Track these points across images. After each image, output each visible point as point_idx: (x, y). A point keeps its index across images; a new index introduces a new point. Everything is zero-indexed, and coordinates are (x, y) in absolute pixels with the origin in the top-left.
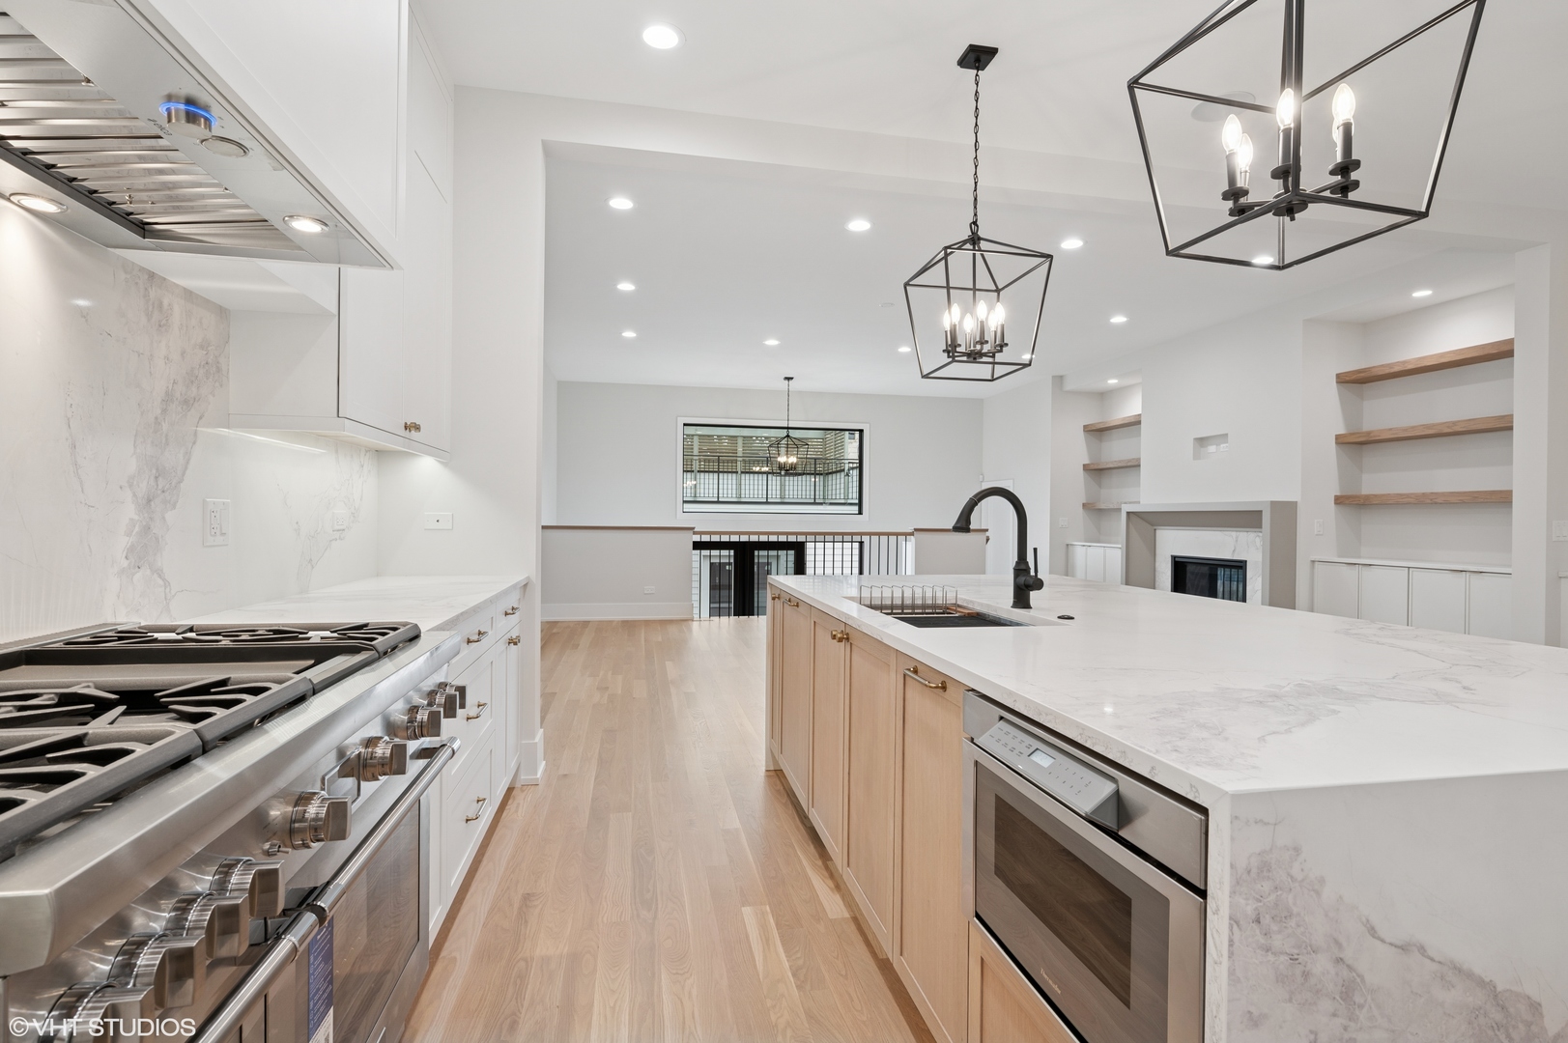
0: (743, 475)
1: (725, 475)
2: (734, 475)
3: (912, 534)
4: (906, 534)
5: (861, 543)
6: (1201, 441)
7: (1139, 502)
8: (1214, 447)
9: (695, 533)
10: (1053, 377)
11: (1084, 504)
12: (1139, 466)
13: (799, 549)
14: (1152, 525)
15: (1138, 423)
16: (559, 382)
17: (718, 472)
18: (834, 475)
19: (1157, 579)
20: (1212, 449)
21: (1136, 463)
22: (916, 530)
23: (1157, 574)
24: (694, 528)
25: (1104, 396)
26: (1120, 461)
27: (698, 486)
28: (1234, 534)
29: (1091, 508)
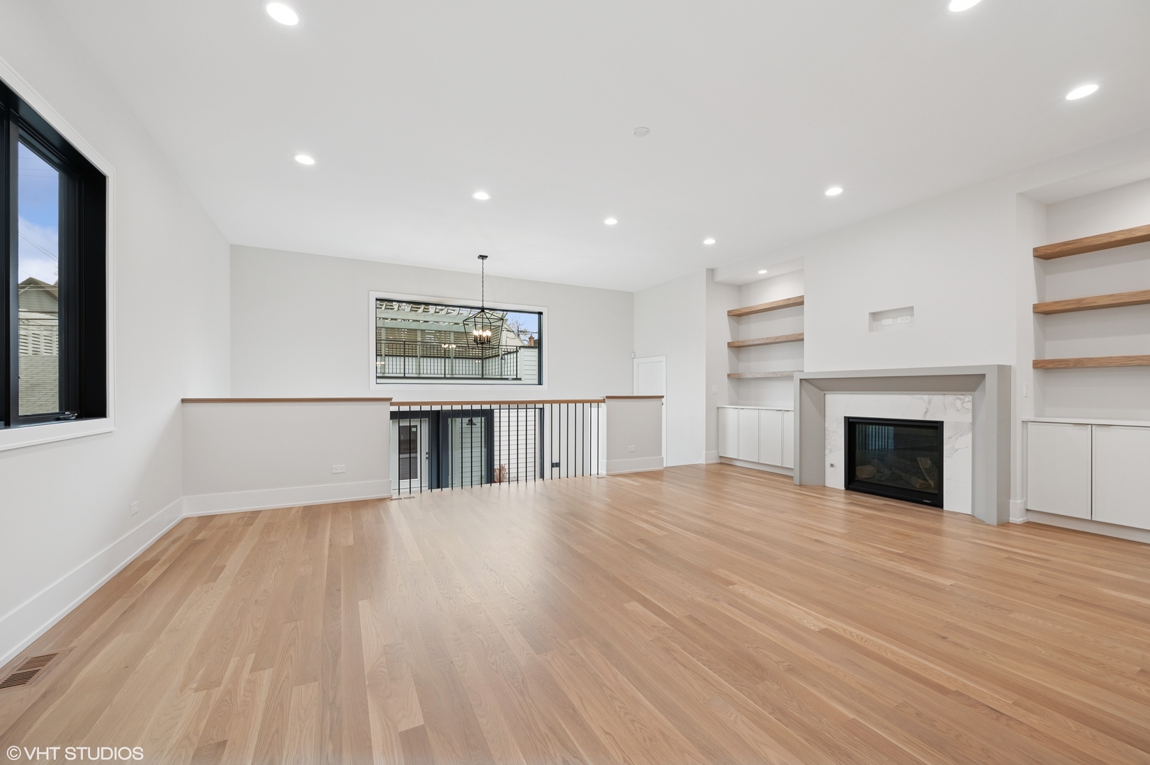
0: (422, 359)
1: (411, 358)
2: (414, 359)
3: (603, 401)
4: (598, 402)
5: (542, 410)
6: (875, 316)
7: (803, 371)
8: (892, 320)
9: (392, 404)
10: (707, 269)
11: (729, 375)
12: (803, 340)
13: (488, 415)
14: (822, 390)
15: (802, 303)
16: (231, 245)
17: (405, 356)
18: (491, 359)
19: (827, 437)
20: (886, 322)
21: (800, 337)
22: (608, 397)
23: (827, 433)
24: (391, 399)
25: (741, 288)
26: (767, 339)
27: (387, 367)
28: (926, 397)
29: (735, 378)
